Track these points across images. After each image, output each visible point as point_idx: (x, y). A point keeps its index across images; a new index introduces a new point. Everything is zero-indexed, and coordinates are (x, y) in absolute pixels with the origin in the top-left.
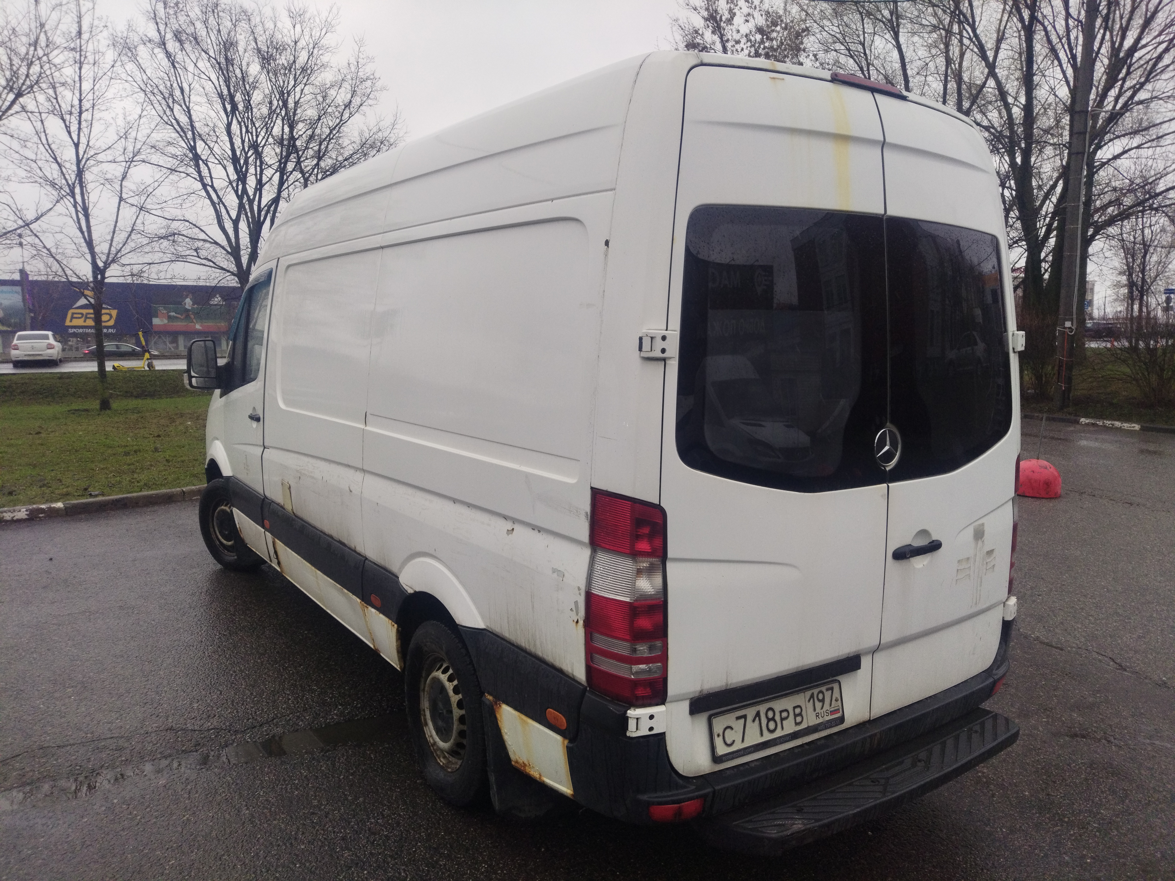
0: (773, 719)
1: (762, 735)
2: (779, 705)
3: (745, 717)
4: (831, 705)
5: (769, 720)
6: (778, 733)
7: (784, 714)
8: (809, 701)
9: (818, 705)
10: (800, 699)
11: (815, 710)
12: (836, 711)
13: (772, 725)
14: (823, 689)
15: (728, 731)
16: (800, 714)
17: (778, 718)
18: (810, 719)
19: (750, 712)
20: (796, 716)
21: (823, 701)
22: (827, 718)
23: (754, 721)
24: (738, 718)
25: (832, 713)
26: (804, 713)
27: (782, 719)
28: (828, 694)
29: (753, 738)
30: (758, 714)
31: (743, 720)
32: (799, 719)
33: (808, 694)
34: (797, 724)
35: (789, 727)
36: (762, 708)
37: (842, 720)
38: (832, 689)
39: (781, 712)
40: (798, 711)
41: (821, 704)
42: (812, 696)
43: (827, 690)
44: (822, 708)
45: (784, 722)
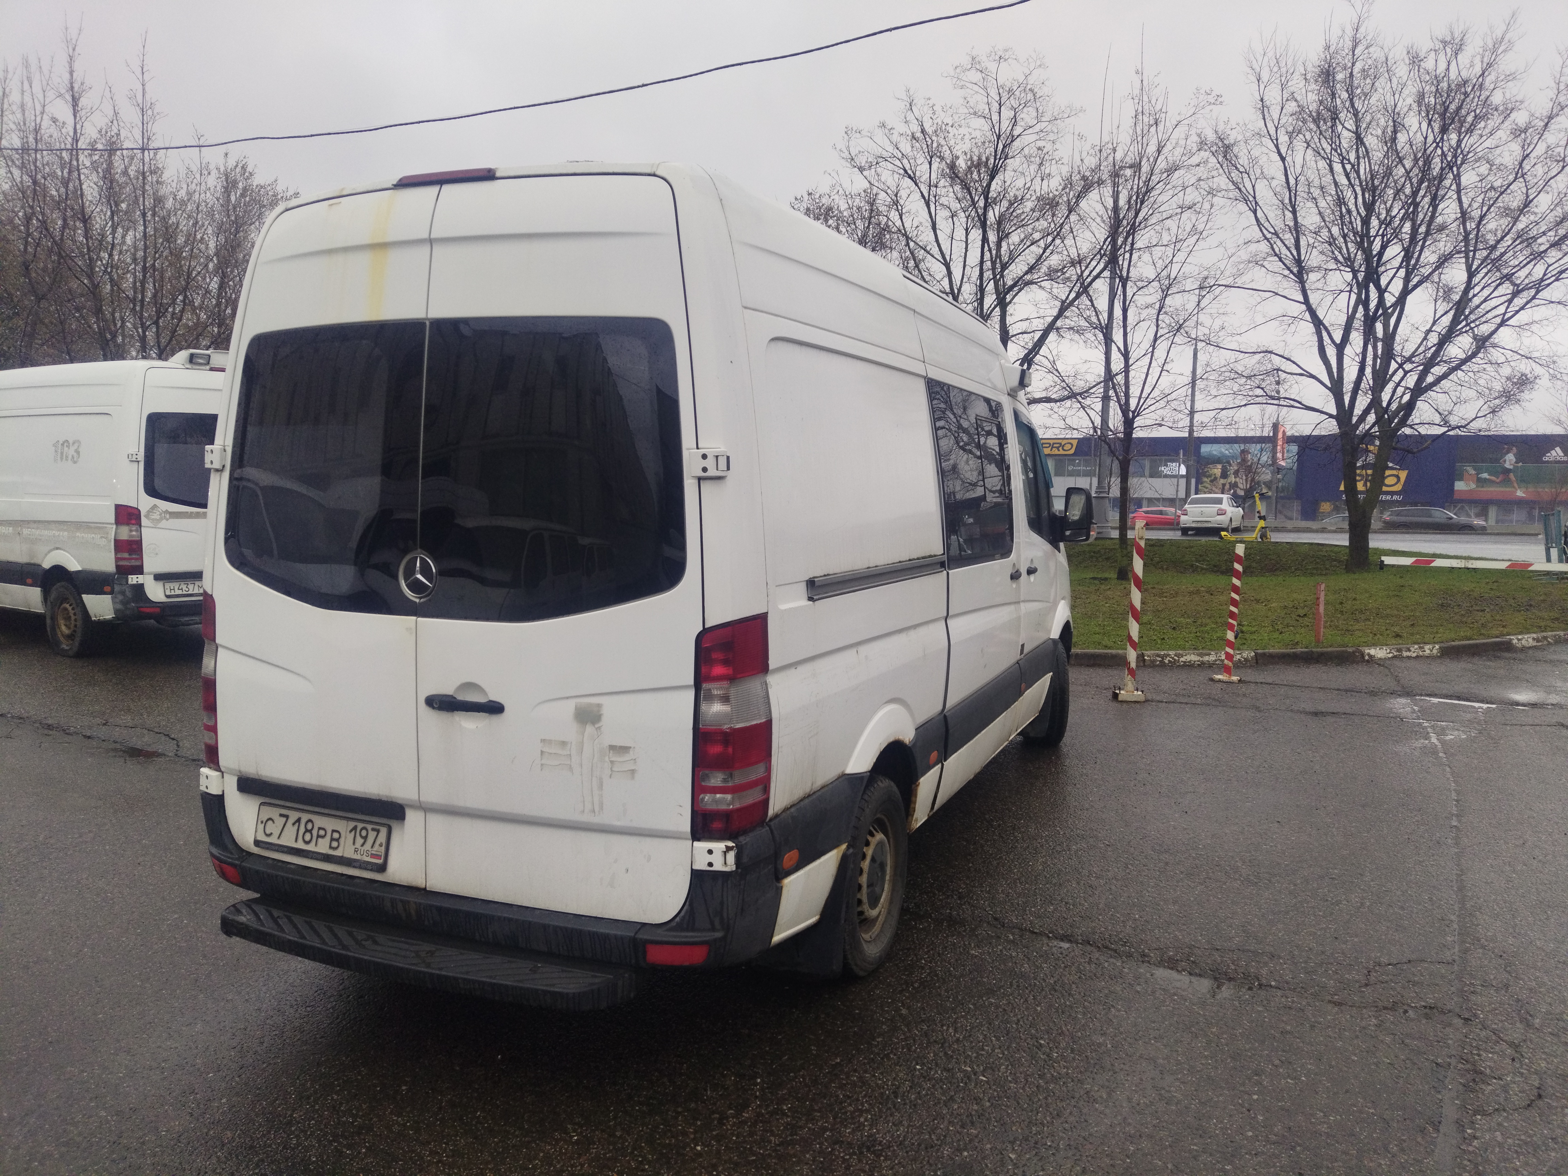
0: (310, 831)
1: (296, 841)
2: (320, 821)
3: (287, 817)
4: (372, 847)
5: (307, 831)
6: (311, 847)
7: (322, 833)
8: (351, 831)
9: (359, 841)
10: (343, 826)
11: (354, 843)
12: (379, 857)
13: (308, 837)
14: (369, 827)
15: (270, 822)
16: (337, 840)
17: (315, 832)
18: (347, 850)
19: (294, 816)
20: (332, 839)
21: (365, 838)
22: (369, 859)
23: (294, 824)
24: (281, 815)
25: (373, 856)
26: (342, 841)
27: (318, 836)
28: (372, 835)
29: (288, 840)
30: (299, 820)
31: (284, 819)
32: (335, 844)
33: (352, 824)
34: (331, 847)
35: (323, 847)
36: (305, 817)
37: (382, 868)
38: (378, 831)
39: (320, 828)
40: (336, 835)
41: (362, 841)
42: (355, 828)
43: (373, 830)
44: (362, 845)
45: (320, 840)
